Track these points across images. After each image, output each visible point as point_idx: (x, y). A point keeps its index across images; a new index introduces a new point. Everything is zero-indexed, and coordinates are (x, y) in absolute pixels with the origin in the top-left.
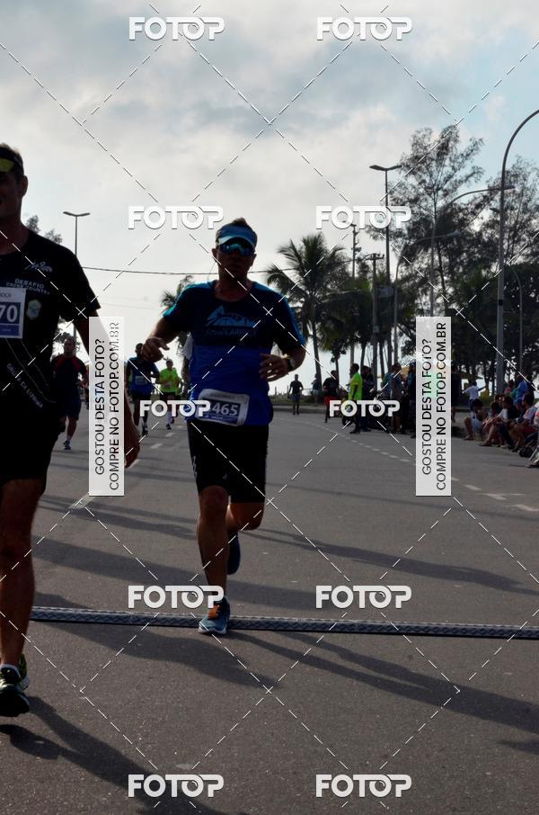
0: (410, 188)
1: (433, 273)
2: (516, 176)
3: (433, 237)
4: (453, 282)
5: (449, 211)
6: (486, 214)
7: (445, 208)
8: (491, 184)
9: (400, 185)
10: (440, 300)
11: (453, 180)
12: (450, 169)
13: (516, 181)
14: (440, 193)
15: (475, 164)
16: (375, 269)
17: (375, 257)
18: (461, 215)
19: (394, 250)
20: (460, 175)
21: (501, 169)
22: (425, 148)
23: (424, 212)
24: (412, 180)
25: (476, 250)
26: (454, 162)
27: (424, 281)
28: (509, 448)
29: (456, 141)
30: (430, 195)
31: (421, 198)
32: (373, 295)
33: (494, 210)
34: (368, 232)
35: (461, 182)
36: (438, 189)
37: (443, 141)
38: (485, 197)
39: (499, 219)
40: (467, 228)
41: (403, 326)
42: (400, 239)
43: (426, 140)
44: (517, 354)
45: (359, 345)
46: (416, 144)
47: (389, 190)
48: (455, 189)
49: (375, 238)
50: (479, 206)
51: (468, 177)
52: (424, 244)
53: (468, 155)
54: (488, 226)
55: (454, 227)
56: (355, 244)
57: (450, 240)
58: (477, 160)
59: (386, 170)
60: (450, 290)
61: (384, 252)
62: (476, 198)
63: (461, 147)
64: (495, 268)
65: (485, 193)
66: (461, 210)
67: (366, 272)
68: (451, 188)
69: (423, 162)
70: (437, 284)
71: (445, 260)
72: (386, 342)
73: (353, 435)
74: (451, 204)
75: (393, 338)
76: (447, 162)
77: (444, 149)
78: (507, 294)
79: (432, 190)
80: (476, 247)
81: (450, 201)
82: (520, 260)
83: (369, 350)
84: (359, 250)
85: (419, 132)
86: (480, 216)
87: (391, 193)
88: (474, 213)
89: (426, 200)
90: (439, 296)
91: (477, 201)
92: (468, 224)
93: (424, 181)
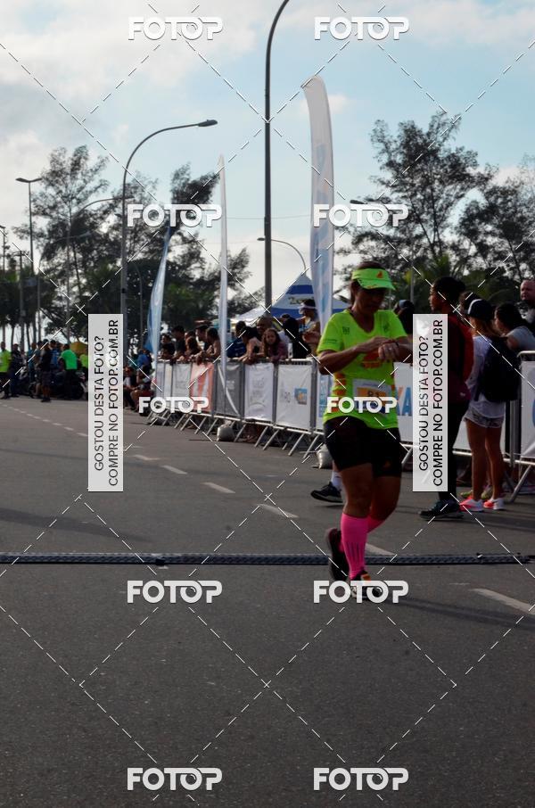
0: (50, 197)
1: (69, 266)
2: (136, 188)
3: (68, 237)
4: (85, 274)
5: (81, 216)
6: (112, 219)
7: (79, 213)
8: (116, 194)
9: (42, 195)
10: (75, 289)
11: (84, 190)
12: (82, 182)
13: (135, 192)
14: (74, 201)
15: (102, 178)
16: (21, 263)
17: (21, 254)
18: (91, 219)
19: (37, 248)
20: (90, 186)
21: (122, 183)
22: (61, 165)
23: (62, 217)
24: (51, 191)
25: (104, 248)
26: (85, 175)
27: (62, 273)
28: (132, 409)
29: (86, 159)
30: (65, 203)
31: (59, 205)
32: (20, 286)
33: (118, 215)
34: (15, 233)
35: (91, 192)
36: (72, 198)
37: (75, 158)
38: (111, 205)
39: (121, 222)
40: (96, 230)
41: (45, 311)
42: (42, 239)
43: (61, 157)
44: (139, 333)
45: (9, 326)
46: (54, 161)
47: (32, 200)
48: (86, 198)
49: (21, 238)
50: (106, 212)
51: (96, 188)
52: (62, 243)
53: (96, 170)
54: (114, 228)
55: (86, 229)
56: (5, 243)
57: (83, 240)
58: (104, 175)
59: (29, 182)
60: (84, 281)
61: (29, 249)
62: (103, 206)
63: (91, 163)
64: (119, 263)
65: (111, 202)
66: (91, 215)
67: (15, 266)
68: (83, 197)
69: (60, 176)
70: (72, 275)
71: (79, 256)
72: (31, 324)
73: (5, 401)
74: (83, 210)
75: (37, 320)
76: (79, 176)
77: (76, 165)
78: (130, 284)
79: (67, 198)
80: (104, 245)
81: (82, 207)
82: (140, 256)
83: (18, 330)
84: (8, 248)
85: (56, 151)
86: (107, 220)
87: (34, 201)
88: (102, 218)
89: (63, 207)
90: (75, 285)
91: (104, 209)
92: (97, 227)
93: (61, 192)
